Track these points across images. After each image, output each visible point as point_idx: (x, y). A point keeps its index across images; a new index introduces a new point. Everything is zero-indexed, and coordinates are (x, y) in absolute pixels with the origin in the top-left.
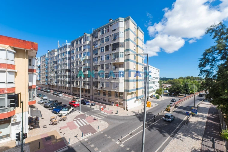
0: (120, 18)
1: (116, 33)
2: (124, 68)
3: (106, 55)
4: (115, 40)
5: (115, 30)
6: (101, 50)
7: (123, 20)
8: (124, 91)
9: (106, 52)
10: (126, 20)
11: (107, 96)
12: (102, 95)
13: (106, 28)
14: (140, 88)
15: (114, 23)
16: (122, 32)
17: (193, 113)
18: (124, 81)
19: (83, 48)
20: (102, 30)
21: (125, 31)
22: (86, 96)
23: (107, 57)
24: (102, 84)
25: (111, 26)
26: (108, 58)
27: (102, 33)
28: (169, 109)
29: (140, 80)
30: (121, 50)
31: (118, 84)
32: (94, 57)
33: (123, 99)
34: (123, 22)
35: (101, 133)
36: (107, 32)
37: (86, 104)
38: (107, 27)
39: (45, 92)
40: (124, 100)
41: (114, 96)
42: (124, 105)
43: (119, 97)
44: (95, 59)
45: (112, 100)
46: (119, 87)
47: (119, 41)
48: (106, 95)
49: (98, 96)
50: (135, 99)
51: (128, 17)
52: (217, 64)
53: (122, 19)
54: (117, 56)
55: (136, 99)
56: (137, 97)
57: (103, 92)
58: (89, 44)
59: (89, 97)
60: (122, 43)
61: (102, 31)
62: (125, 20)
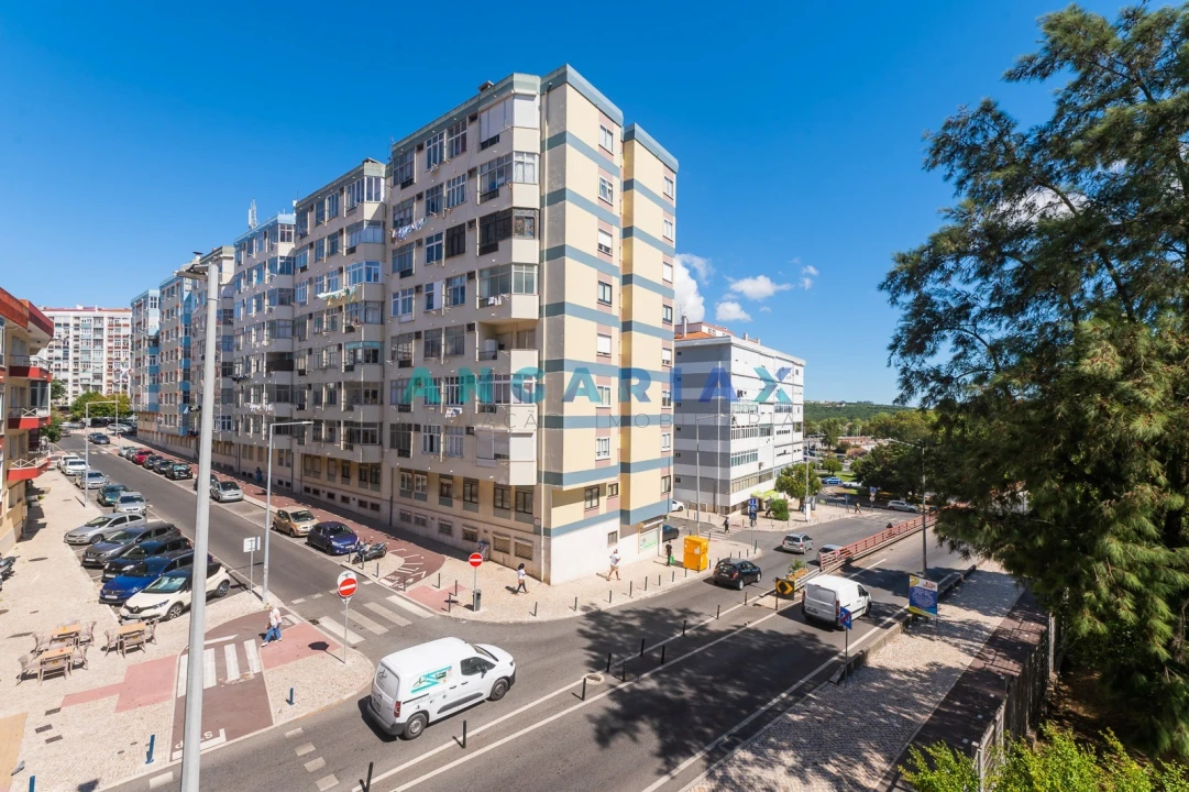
0: (517, 77)
1: (499, 160)
2: (536, 353)
3: (449, 281)
4: (491, 193)
5: (494, 140)
6: (430, 250)
7: (532, 86)
8: (539, 480)
9: (451, 260)
10: (549, 89)
11: (458, 505)
12: (433, 497)
13: (451, 133)
14: (648, 465)
15: (487, 105)
16: (532, 154)
17: (916, 610)
18: (539, 426)
19: (345, 240)
20: (435, 140)
21: (542, 150)
22: (362, 504)
23: (456, 290)
24: (432, 437)
25: (473, 118)
26: (458, 296)
27: (434, 159)
28: (792, 584)
29: (648, 420)
30: (524, 250)
31: (504, 438)
32: (395, 290)
33: (532, 522)
34: (531, 97)
35: (288, 734)
36: (457, 154)
37: (332, 551)
38: (458, 127)
39: (162, 476)
40: (537, 532)
41: (490, 508)
42: (535, 556)
43: (513, 514)
44: (400, 299)
45: (482, 527)
46: (508, 457)
47: (511, 201)
48: (455, 502)
49: (417, 502)
50: (615, 524)
51: (561, 72)
52: (985, 337)
53: (527, 83)
54: (500, 282)
55: (622, 522)
56: (625, 515)
57: (442, 484)
58: (380, 218)
59: (375, 507)
60: (527, 213)
61: (435, 147)
62: (547, 89)
